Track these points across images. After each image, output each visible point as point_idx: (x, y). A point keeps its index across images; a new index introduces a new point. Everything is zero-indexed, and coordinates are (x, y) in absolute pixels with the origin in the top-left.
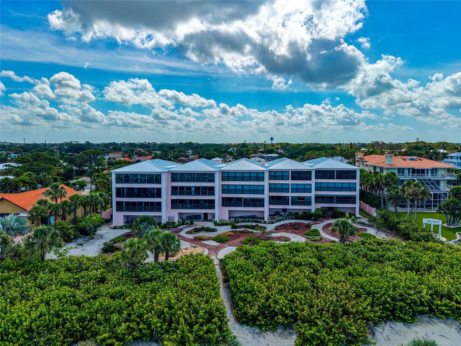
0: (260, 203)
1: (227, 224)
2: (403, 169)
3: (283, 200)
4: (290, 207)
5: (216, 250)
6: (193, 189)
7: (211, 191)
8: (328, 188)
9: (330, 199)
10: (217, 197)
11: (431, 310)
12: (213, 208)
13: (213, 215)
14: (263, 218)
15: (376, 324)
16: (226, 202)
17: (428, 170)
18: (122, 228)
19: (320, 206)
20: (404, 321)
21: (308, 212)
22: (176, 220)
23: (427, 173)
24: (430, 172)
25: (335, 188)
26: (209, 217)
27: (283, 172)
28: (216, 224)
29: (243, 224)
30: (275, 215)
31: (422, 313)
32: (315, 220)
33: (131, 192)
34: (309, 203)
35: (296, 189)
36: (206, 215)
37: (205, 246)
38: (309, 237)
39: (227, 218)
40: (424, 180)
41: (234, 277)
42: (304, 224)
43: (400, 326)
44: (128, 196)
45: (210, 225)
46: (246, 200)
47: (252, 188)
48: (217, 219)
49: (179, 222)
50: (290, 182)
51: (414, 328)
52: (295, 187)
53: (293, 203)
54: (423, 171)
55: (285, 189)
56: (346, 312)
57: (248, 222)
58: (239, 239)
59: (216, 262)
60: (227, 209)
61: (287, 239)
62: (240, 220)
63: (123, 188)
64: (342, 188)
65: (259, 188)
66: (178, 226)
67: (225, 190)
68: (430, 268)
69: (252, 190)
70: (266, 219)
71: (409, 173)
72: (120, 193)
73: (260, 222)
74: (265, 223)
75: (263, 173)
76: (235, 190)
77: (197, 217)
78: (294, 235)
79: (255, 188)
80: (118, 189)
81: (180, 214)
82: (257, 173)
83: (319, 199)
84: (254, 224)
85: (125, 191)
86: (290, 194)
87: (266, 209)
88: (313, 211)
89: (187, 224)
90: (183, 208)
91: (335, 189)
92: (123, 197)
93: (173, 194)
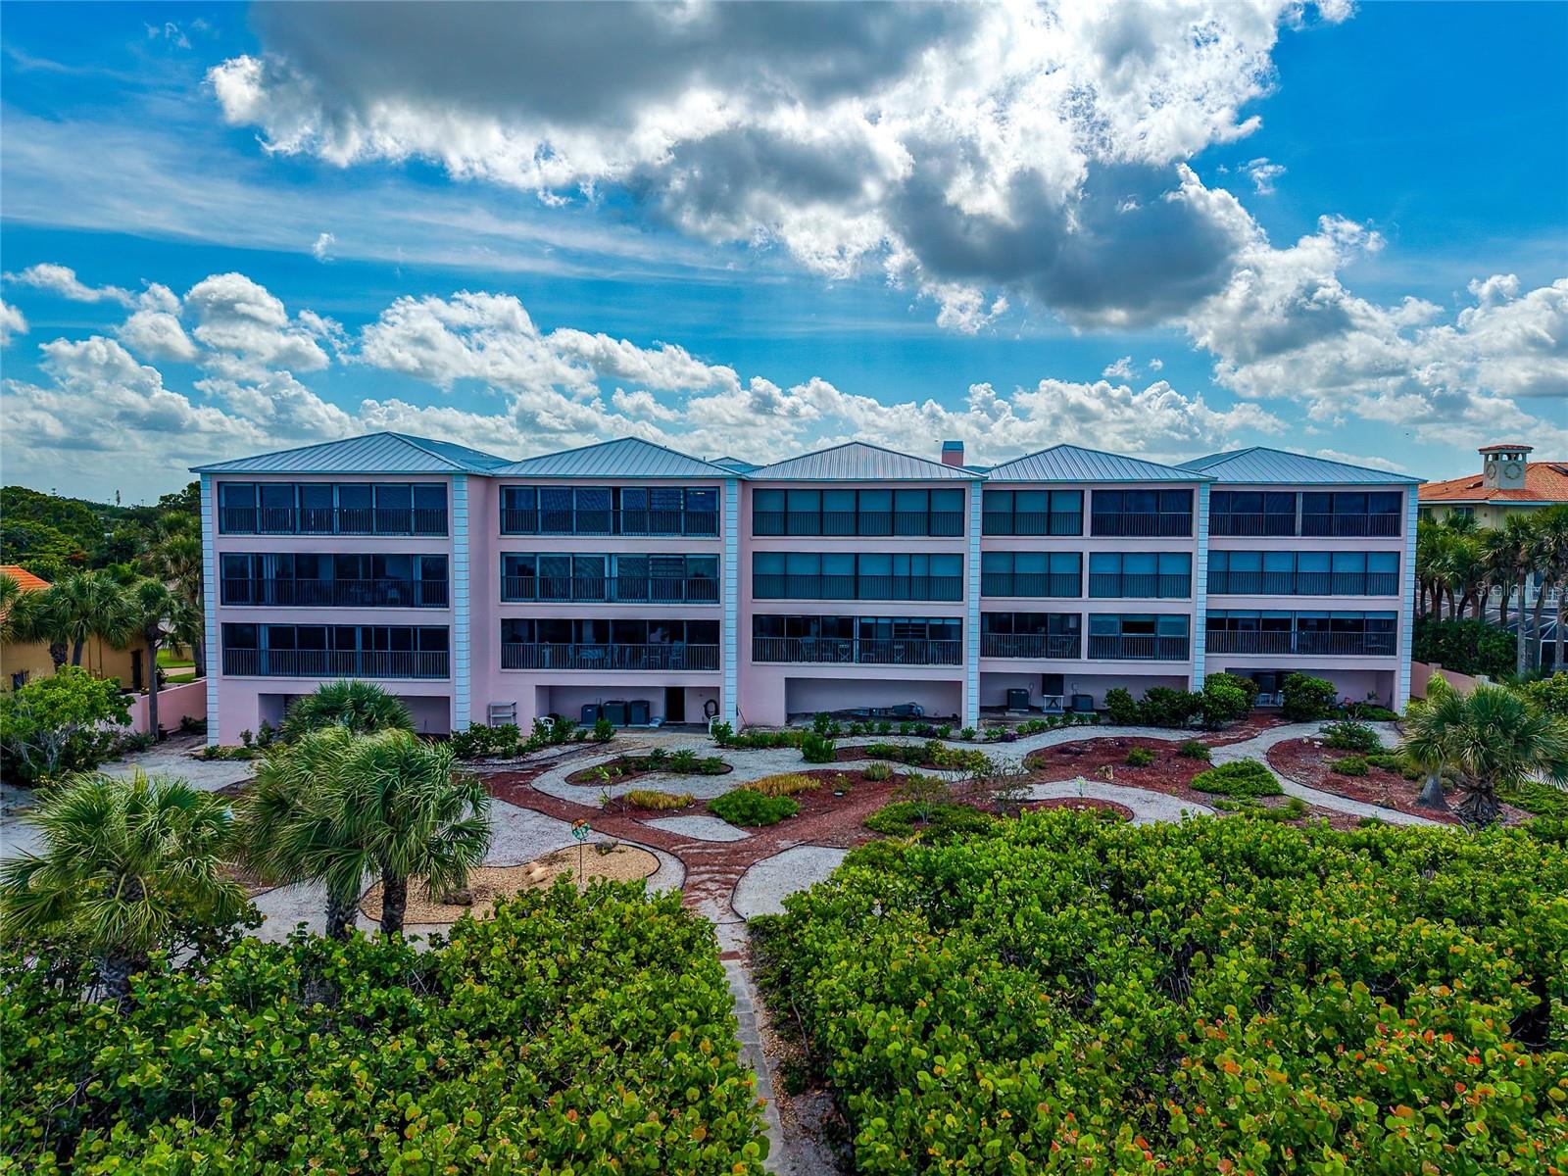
0: (940, 641)
1: (780, 743)
3: (1052, 633)
4: (1083, 666)
5: (731, 865)
6: (611, 571)
7: (702, 581)
8: (1262, 578)
9: (1271, 631)
10: (732, 611)
12: (712, 661)
13: (711, 698)
14: (956, 720)
16: (775, 638)
19: (1224, 662)
21: (1174, 688)
25: (1292, 580)
26: (693, 712)
27: (1050, 494)
28: (723, 738)
29: (860, 741)
32: (1211, 726)
33: (297, 579)
34: (1179, 649)
35: (1114, 580)
36: (675, 698)
37: (666, 843)
38: (1226, 800)
39: (783, 723)
42: (1164, 743)
44: (284, 598)
45: (698, 745)
46: (868, 628)
47: (902, 570)
48: (728, 716)
49: (540, 728)
50: (1087, 544)
52: (1110, 568)
53: (1102, 647)
55: (1054, 578)
57: (884, 732)
58: (853, 812)
59: (730, 937)
60: (776, 675)
61: (1116, 813)
62: (845, 726)
63: (259, 558)
64: (1329, 580)
65: (938, 570)
66: (534, 747)
67: (769, 576)
69: (900, 580)
70: (971, 717)
72: (241, 579)
73: (944, 736)
74: (969, 737)
75: (957, 493)
76: (820, 582)
77: (631, 711)
79: (918, 571)
80: (232, 565)
81: (548, 693)
82: (930, 493)
83: (1224, 630)
84: (920, 743)
85: (270, 572)
86: (1086, 606)
87: (970, 670)
88: (1196, 686)
89: (580, 739)
90: (560, 662)
91: (1294, 583)
92: (259, 600)
93: (510, 593)
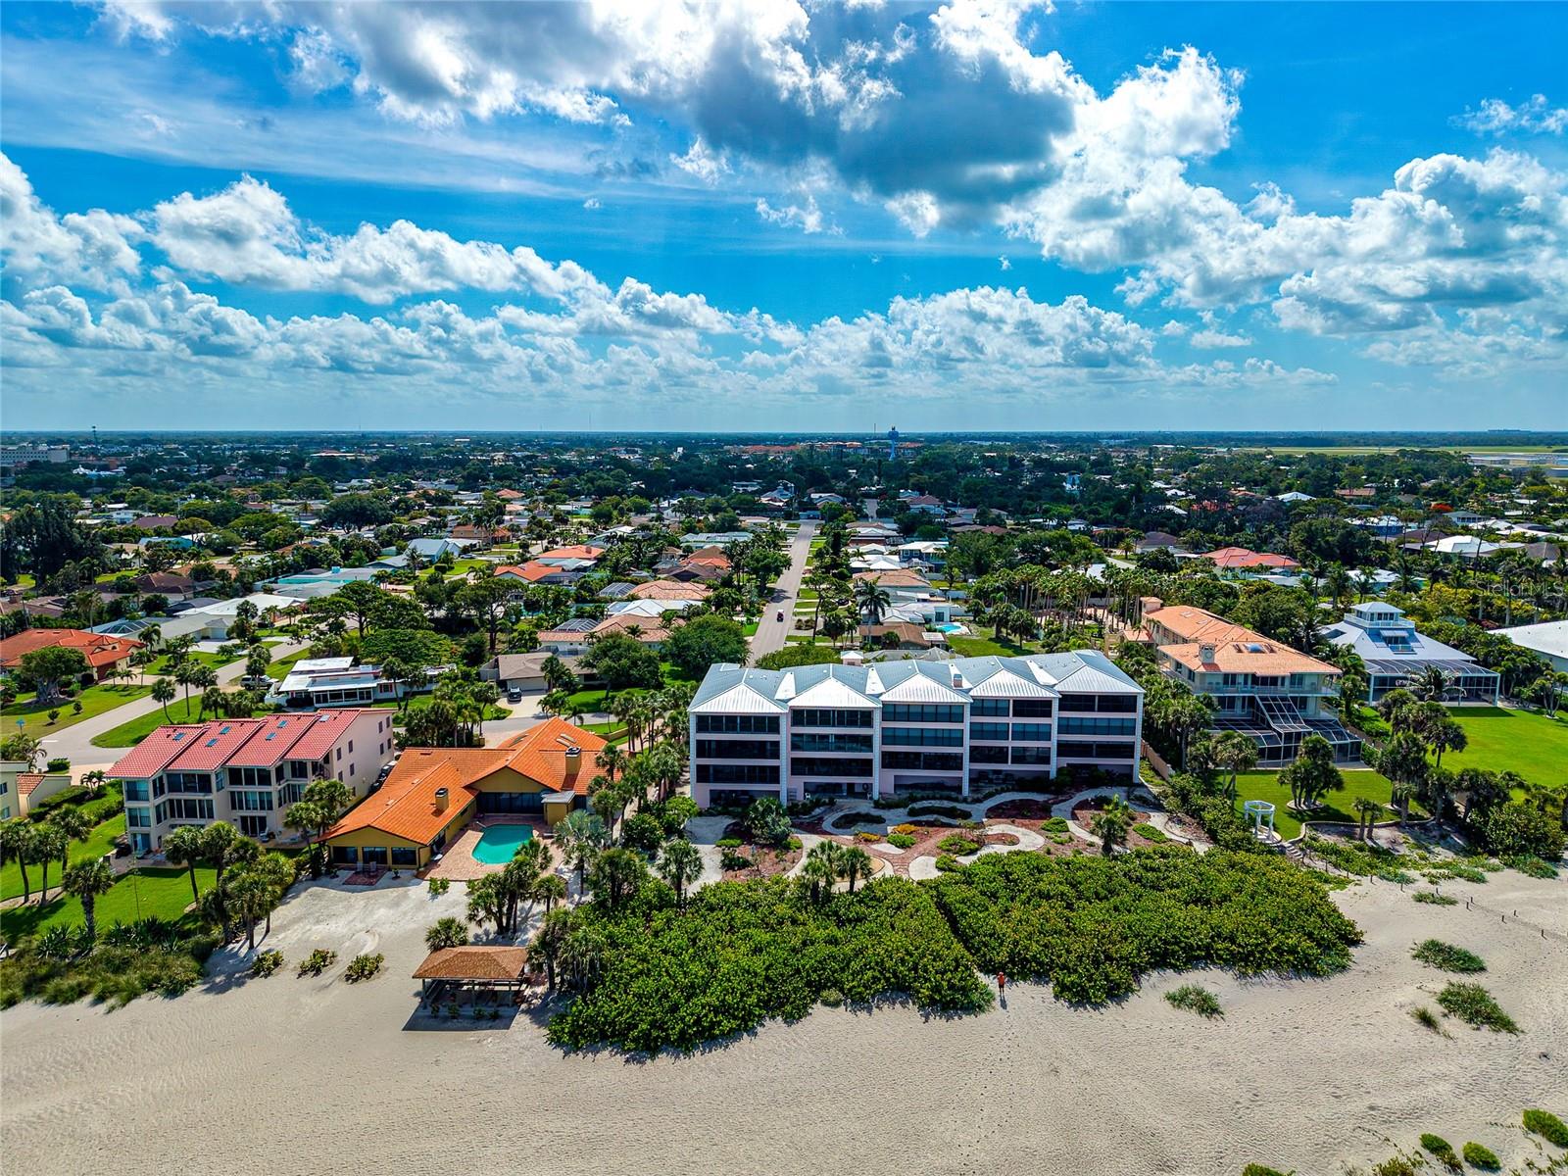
0: (954, 762)
1: (897, 806)
2: (1234, 676)
3: (997, 754)
4: (1009, 767)
5: (903, 863)
6: (832, 740)
7: (867, 742)
8: (1081, 728)
9: (1083, 749)
10: (876, 754)
11: (1209, 956)
12: (870, 773)
13: (868, 788)
14: (959, 789)
15: (1143, 971)
16: (890, 761)
17: (1283, 678)
18: (712, 815)
19: (1066, 761)
20: (1174, 967)
21: (1044, 776)
22: (800, 797)
23: (1283, 684)
24: (1287, 682)
25: (1095, 729)
27: (997, 700)
28: (877, 805)
29: (926, 804)
30: (977, 779)
31: (1198, 958)
32: (1058, 793)
34: (1046, 760)
35: (1022, 733)
36: (851, 786)
37: (882, 855)
38: (1049, 834)
39: (893, 791)
40: (1274, 699)
41: (963, 915)
42: (1038, 802)
43: (1170, 972)
44: (718, 756)
45: (864, 807)
46: (928, 756)
47: (940, 735)
48: (876, 796)
49: (809, 800)
50: (1011, 720)
51: (1185, 975)
52: (1020, 729)
53: (1016, 760)
54: (1273, 681)
55: (999, 733)
56: (1109, 958)
57: (934, 798)
58: (932, 841)
60: (892, 773)
61: (1014, 841)
62: (919, 794)
63: (709, 741)
64: (1109, 729)
65: (953, 735)
66: (812, 809)
67: (890, 738)
69: (939, 738)
70: (966, 790)
71: (1246, 683)
72: (703, 749)
73: (956, 800)
74: (965, 800)
75: (961, 706)
76: (908, 738)
77: (836, 789)
78: (1023, 830)
79: (946, 735)
80: (700, 743)
81: (804, 785)
82: (950, 706)
83: (1064, 749)
84: (947, 804)
85: (713, 746)
86: (1010, 744)
87: (966, 774)
88: (1053, 775)
89: (824, 804)
90: (812, 773)
92: (709, 756)
93: (794, 748)
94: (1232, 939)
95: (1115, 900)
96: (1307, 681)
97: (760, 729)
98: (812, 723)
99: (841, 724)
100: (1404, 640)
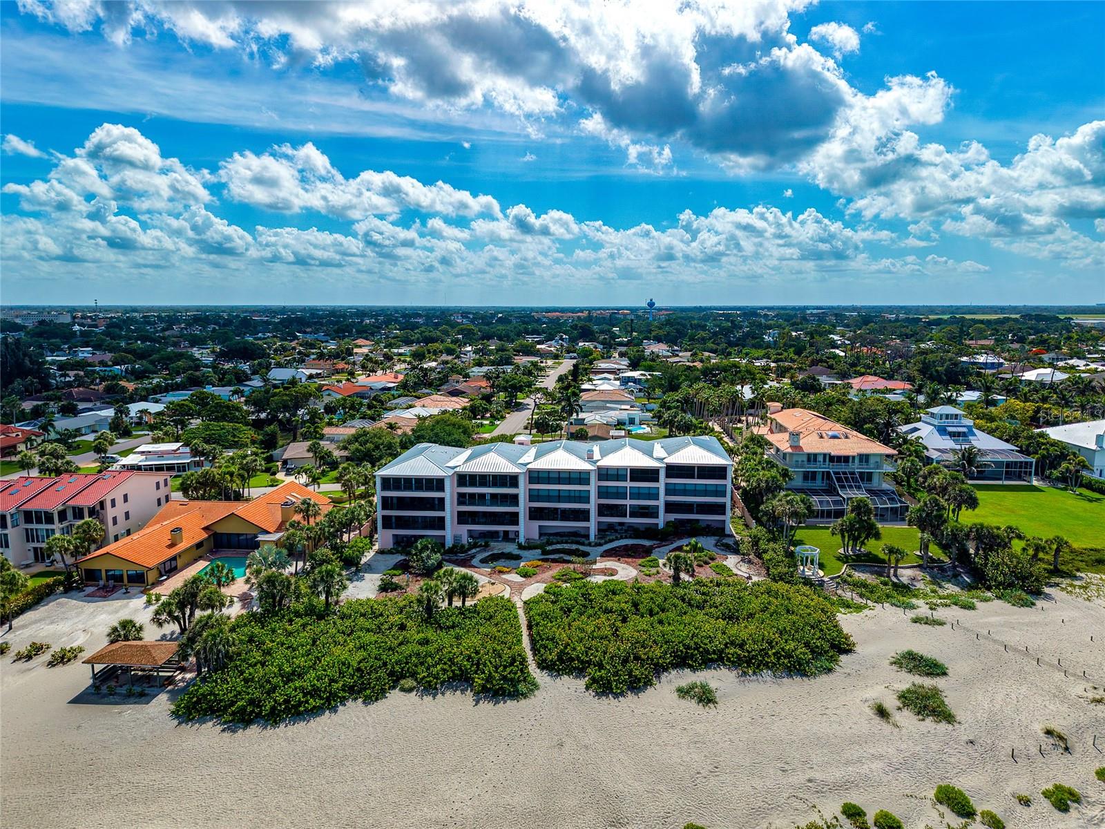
0: (583, 515)
1: (535, 548)
2: (815, 455)
3: (618, 511)
4: (628, 520)
5: (519, 588)
6: (488, 497)
7: (514, 500)
8: (685, 491)
9: (688, 508)
10: (522, 508)
11: (721, 659)
12: (517, 523)
13: (517, 534)
14: (587, 537)
15: (666, 670)
16: (535, 514)
17: (854, 457)
18: (393, 553)
19: (672, 517)
20: (690, 667)
21: (653, 527)
22: (465, 540)
23: (853, 461)
25: (695, 492)
26: (511, 537)
27: (618, 469)
29: (559, 546)
30: (604, 531)
31: (712, 660)
32: (662, 540)
33: (403, 503)
34: (655, 515)
35: (637, 494)
36: (506, 533)
37: (506, 582)
38: (644, 569)
39: (537, 537)
40: (844, 473)
42: (643, 546)
43: (687, 671)
44: (399, 509)
45: (511, 548)
46: (564, 511)
47: (572, 494)
48: (522, 540)
49: (469, 543)
50: (628, 484)
51: (698, 673)
52: (636, 491)
53: (633, 515)
54: (846, 459)
55: (620, 494)
56: (637, 658)
57: (566, 543)
58: (551, 572)
59: (519, 604)
60: (536, 524)
61: (613, 572)
62: (554, 539)
63: (392, 498)
64: (705, 492)
65: (582, 495)
66: (469, 549)
67: (534, 496)
68: (751, 615)
69: (571, 497)
70: (592, 538)
71: (824, 461)
72: (387, 503)
73: (583, 544)
74: (590, 545)
75: (588, 473)
76: (548, 497)
77: (493, 535)
78: (625, 566)
79: (577, 494)
80: (384, 499)
81: (469, 531)
82: (580, 472)
83: (670, 507)
84: (574, 547)
85: (395, 501)
86: (628, 502)
87: (592, 525)
88: (661, 526)
89: (481, 546)
90: (474, 523)
92: (392, 509)
93: (460, 503)
94: (741, 646)
95: (663, 616)
96: (872, 460)
97: (430, 489)
98: (473, 484)
99: (495, 485)
100: (964, 434)
